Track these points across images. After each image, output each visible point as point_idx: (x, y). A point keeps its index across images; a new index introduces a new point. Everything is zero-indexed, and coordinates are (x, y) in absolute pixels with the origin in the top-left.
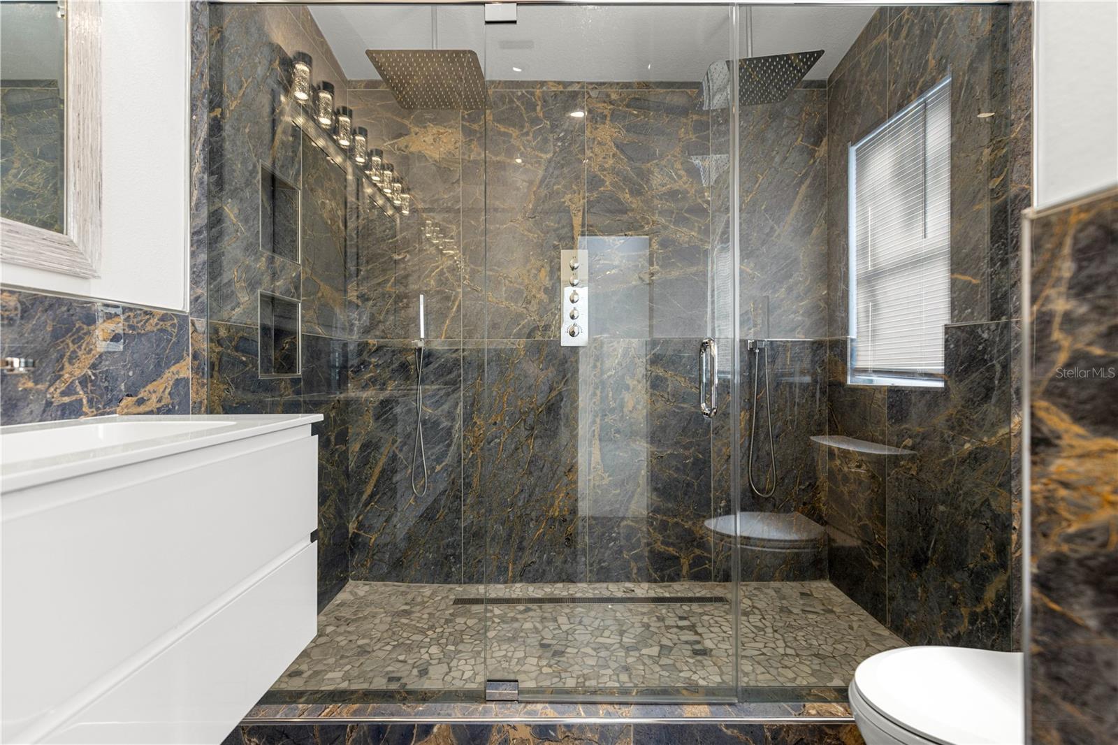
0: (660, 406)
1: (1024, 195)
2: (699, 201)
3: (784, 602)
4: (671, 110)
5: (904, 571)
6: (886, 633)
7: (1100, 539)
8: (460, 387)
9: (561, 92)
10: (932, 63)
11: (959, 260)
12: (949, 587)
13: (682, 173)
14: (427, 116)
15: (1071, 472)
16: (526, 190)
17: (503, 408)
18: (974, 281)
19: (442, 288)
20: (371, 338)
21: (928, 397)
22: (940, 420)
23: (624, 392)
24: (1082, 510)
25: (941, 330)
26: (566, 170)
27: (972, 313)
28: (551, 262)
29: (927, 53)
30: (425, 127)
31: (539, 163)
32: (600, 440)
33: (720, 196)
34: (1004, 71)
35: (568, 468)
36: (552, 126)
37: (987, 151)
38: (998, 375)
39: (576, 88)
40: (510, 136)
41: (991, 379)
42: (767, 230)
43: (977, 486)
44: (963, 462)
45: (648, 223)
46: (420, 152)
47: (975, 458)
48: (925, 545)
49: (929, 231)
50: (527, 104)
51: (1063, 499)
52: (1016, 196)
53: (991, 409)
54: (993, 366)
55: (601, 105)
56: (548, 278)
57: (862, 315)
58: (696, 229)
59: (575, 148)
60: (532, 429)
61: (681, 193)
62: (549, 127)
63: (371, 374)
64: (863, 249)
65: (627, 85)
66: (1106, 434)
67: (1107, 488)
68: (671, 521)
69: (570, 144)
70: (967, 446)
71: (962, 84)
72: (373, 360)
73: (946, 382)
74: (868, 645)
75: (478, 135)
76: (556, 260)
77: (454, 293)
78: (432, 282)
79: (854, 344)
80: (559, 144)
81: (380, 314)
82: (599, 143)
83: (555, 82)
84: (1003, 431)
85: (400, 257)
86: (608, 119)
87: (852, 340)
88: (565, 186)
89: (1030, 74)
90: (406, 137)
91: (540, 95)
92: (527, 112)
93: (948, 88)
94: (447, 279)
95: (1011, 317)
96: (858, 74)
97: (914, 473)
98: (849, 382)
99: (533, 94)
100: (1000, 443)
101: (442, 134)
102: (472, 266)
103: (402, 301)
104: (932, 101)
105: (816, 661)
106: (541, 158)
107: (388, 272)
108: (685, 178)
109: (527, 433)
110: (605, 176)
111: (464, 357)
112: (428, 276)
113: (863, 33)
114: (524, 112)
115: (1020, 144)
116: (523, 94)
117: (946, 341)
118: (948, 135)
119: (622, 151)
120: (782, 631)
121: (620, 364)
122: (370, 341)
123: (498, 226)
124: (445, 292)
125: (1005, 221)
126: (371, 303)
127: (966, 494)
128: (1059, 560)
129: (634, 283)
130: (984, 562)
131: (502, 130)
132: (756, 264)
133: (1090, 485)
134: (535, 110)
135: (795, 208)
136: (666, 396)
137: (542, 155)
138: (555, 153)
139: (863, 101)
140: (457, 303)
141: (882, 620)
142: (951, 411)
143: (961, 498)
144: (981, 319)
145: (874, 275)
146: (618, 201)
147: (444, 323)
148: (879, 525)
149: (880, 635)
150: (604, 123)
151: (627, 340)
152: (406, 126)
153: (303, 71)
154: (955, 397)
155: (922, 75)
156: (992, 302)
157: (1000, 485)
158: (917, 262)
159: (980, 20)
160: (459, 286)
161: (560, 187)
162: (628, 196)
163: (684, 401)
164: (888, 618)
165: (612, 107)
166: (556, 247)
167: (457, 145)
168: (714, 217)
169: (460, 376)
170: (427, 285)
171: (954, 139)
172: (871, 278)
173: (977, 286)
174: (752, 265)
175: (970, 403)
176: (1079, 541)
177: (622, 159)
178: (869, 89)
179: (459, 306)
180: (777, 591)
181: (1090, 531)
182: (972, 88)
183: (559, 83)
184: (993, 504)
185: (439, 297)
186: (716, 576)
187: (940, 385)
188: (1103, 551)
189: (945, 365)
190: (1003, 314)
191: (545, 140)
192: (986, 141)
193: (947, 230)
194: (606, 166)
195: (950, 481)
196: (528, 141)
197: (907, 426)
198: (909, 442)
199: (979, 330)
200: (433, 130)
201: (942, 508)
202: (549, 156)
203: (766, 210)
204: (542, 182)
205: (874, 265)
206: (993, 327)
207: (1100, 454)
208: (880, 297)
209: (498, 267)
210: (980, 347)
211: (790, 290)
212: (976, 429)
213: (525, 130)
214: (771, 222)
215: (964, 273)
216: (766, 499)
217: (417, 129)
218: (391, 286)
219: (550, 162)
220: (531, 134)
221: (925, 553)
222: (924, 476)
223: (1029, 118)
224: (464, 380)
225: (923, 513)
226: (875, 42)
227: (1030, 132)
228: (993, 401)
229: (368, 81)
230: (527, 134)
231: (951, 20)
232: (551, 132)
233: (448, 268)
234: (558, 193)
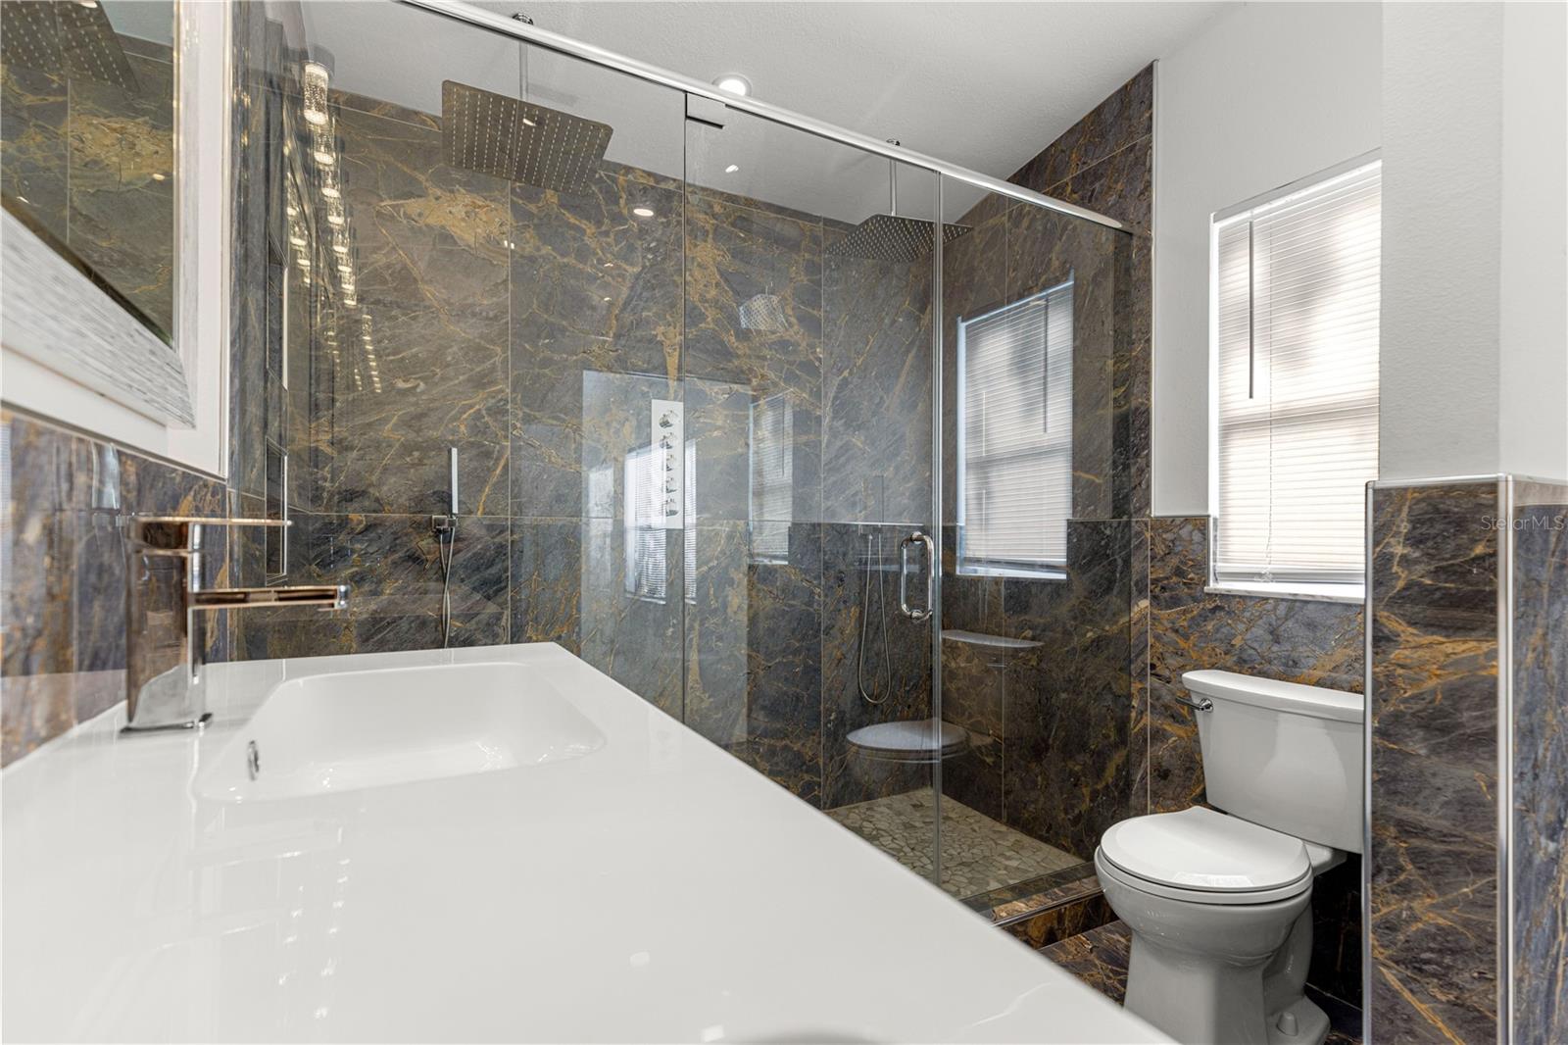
0: (767, 604)
1: (1143, 408)
2: (811, 357)
3: (903, 817)
4: (780, 241)
5: (1022, 763)
6: (1004, 828)
7: (1429, 699)
8: (506, 587)
9: (653, 187)
10: (1056, 263)
11: (1081, 458)
12: (1071, 770)
13: (793, 320)
14: (456, 175)
15: (1406, 657)
16: (604, 312)
17: (571, 616)
18: (1097, 481)
19: (479, 438)
20: (354, 511)
21: (1049, 588)
22: (1063, 610)
23: (728, 588)
24: (1414, 682)
25: (1065, 524)
26: (658, 293)
27: (1095, 510)
28: (639, 415)
29: (1050, 252)
30: (452, 192)
31: (622, 276)
32: (699, 651)
33: (831, 354)
34: (1127, 293)
35: (660, 690)
36: (640, 231)
37: (1110, 362)
38: (1119, 569)
39: (671, 186)
40: (583, 232)
41: (1114, 572)
42: (877, 400)
43: (1098, 672)
44: (1085, 650)
45: (756, 377)
46: (443, 227)
47: (1098, 643)
48: (1046, 734)
49: (1048, 426)
50: (607, 192)
51: (1400, 676)
52: (1137, 409)
53: (1115, 600)
54: (1115, 560)
55: (702, 216)
56: (633, 436)
57: (973, 502)
58: (808, 390)
59: (670, 266)
60: (612, 642)
61: (792, 345)
62: (636, 230)
63: (355, 569)
64: (975, 431)
65: (732, 198)
66: (1433, 634)
67: (1435, 666)
68: (780, 744)
69: (664, 259)
70: (1089, 634)
71: (1086, 292)
72: (358, 546)
73: (1068, 575)
74: (996, 844)
75: (536, 221)
76: (646, 412)
77: (498, 447)
78: (463, 428)
79: (963, 532)
80: (650, 256)
81: (372, 473)
82: (699, 265)
83: (644, 171)
84: (1124, 620)
85: (409, 385)
86: (711, 236)
87: (961, 528)
88: (656, 314)
89: (1149, 303)
90: (420, 200)
91: (625, 185)
92: (607, 204)
93: (1071, 291)
94: (487, 426)
95: (1130, 517)
96: (971, 248)
97: (1035, 664)
98: (958, 573)
99: (614, 181)
100: (1121, 631)
101: (479, 207)
102: (527, 410)
103: (410, 455)
104: (1055, 299)
105: (966, 870)
106: (625, 270)
107: (387, 407)
108: (796, 327)
109: (604, 648)
110: (706, 309)
111: (512, 542)
112: (455, 419)
113: (976, 207)
114: (602, 202)
115: (1141, 362)
116: (601, 177)
117: (1069, 535)
118: (1070, 336)
119: (727, 280)
120: (919, 848)
121: (723, 552)
122: (351, 516)
123: (565, 356)
124: (484, 445)
125: (1127, 429)
126: (355, 454)
127: (1089, 680)
128: (1397, 717)
129: (740, 450)
130: (1106, 742)
131: (572, 220)
132: (866, 437)
133: (1422, 665)
134: (617, 203)
135: (902, 380)
136: (775, 592)
137: (627, 267)
138: (644, 267)
139: (977, 279)
140: (502, 463)
141: (997, 817)
142: (1074, 601)
143: (1083, 685)
144: (1104, 514)
145: (988, 462)
146: (722, 342)
147: (481, 491)
148: (994, 720)
149: (1000, 832)
150: (706, 241)
151: (731, 522)
152: (421, 183)
153: (318, 77)
154: (1079, 588)
155: (1045, 271)
156: (1114, 501)
157: (1121, 669)
158: (1035, 454)
159: (1104, 239)
160: (506, 437)
161: (650, 314)
162: (733, 339)
163: (794, 597)
164: (1004, 813)
165: (715, 222)
166: (644, 395)
167: (504, 229)
168: (825, 378)
169: (506, 570)
170: (454, 432)
171: (1078, 343)
172: (984, 465)
173: (1100, 485)
174: (863, 438)
175: (1092, 595)
176: (1412, 701)
177: (726, 291)
178: (985, 268)
179: (506, 467)
180: (889, 807)
181: (1422, 694)
182: (1096, 300)
183: (649, 174)
184: (1114, 686)
185: (474, 452)
186: (825, 803)
187: (1063, 577)
188: (1430, 706)
189: (1068, 557)
190: (1124, 513)
191: (631, 248)
192: (1110, 352)
193: (1070, 427)
194: (708, 296)
195: (1073, 669)
196: (608, 244)
197: (1027, 617)
198: (1029, 633)
199: (1102, 527)
200: (464, 198)
201: (1064, 696)
202: (636, 270)
203: (876, 377)
204: (626, 304)
205: (987, 451)
206: (1115, 525)
207: (1430, 645)
208: (996, 486)
209: (565, 414)
210: (1103, 543)
211: (897, 469)
212: (1098, 618)
213: (604, 228)
214: (881, 393)
215: (1087, 472)
216: (875, 706)
217: (439, 193)
218: (393, 430)
219: (637, 277)
220: (612, 235)
221: (1045, 741)
222: (1045, 666)
223: (1148, 341)
224: (512, 576)
225: (1044, 701)
226: (991, 222)
227: (1149, 354)
228: (1115, 592)
229: (352, 95)
230: (606, 234)
231: (1075, 228)
232: (640, 239)
233: (488, 409)
234: (648, 323)
